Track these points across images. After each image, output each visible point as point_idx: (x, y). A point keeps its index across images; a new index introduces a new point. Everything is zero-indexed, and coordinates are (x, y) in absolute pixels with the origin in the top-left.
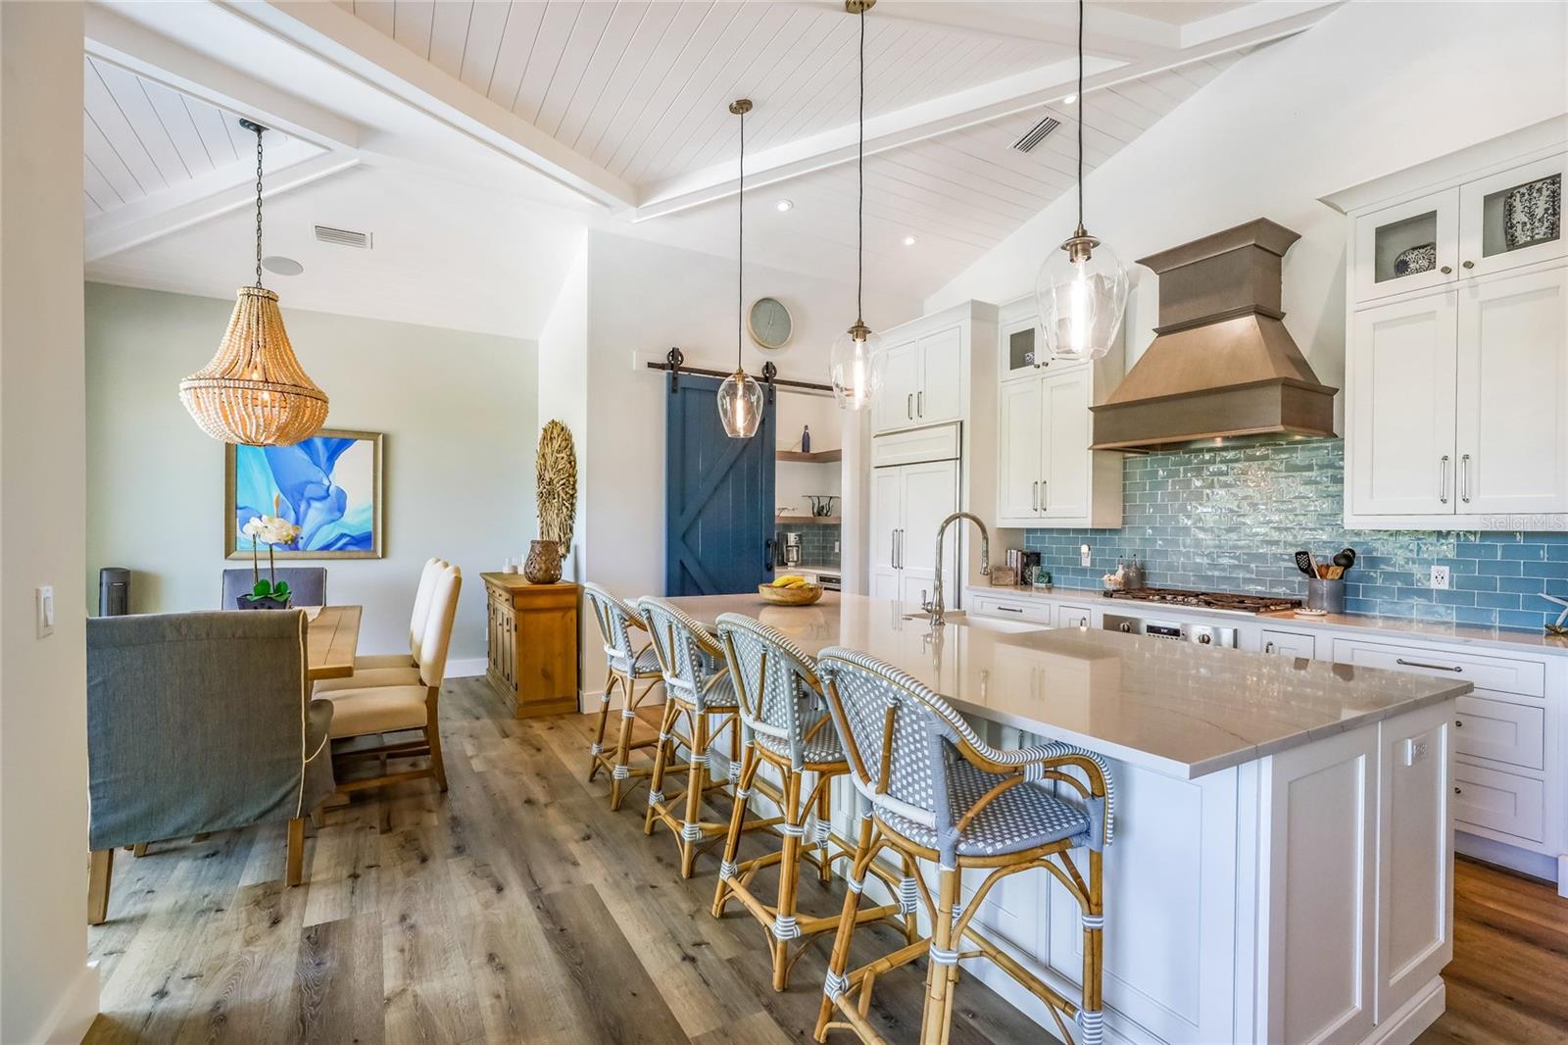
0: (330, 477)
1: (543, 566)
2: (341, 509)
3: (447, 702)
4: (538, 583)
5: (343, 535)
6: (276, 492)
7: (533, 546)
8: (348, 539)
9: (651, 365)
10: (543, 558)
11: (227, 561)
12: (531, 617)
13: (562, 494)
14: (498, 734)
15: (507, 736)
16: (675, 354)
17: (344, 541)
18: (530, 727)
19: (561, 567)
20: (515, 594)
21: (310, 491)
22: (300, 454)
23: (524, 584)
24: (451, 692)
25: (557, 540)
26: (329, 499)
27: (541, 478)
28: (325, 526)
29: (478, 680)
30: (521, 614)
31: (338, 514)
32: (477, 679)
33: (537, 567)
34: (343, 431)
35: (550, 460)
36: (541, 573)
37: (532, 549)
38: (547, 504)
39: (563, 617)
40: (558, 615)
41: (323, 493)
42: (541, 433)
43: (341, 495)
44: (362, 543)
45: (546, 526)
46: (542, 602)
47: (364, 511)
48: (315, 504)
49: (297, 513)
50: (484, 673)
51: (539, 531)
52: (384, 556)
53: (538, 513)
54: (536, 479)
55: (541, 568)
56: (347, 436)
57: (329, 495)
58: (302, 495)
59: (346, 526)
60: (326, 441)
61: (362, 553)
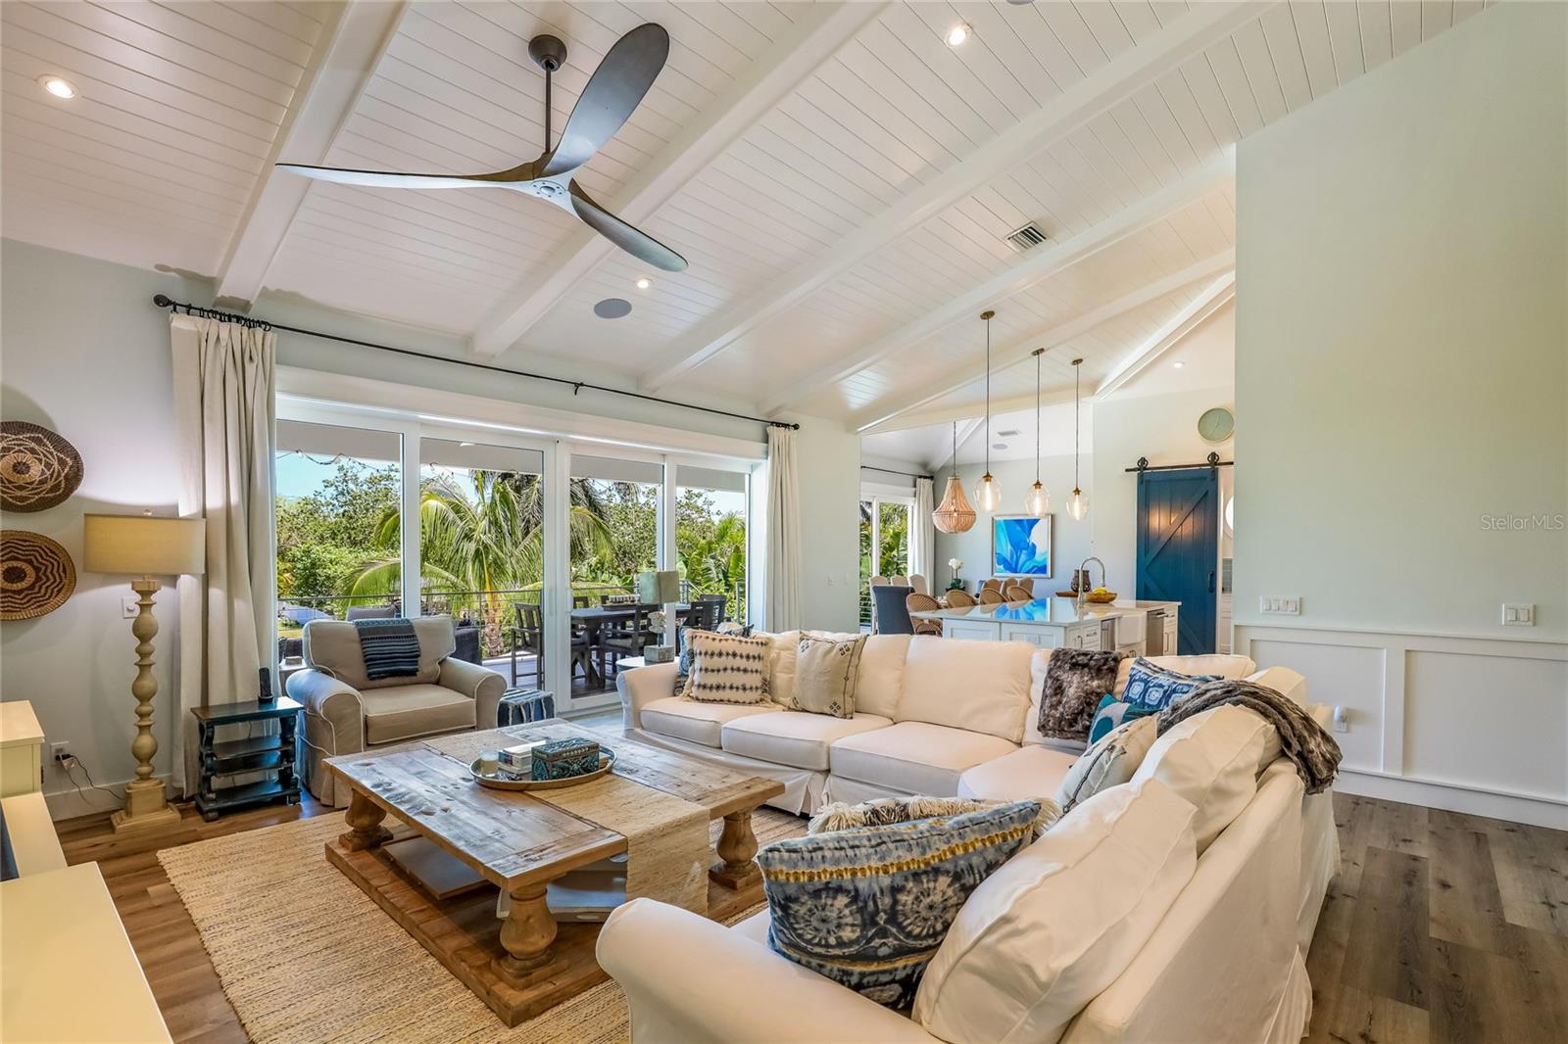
0: (1030, 538)
2: (1034, 553)
5: (1034, 566)
6: (1009, 547)
9: (1127, 470)
11: (990, 577)
16: (1143, 460)
17: (1035, 569)
21: (1022, 545)
22: (1018, 528)
26: (1029, 549)
28: (1028, 561)
31: (1032, 555)
34: (1035, 515)
41: (1026, 546)
43: (1034, 546)
44: (1043, 570)
47: (1043, 554)
48: (1024, 551)
49: (1017, 555)
52: (1052, 577)
56: (1036, 518)
57: (1029, 547)
58: (1019, 547)
59: (1036, 562)
60: (1028, 521)
61: (1043, 575)
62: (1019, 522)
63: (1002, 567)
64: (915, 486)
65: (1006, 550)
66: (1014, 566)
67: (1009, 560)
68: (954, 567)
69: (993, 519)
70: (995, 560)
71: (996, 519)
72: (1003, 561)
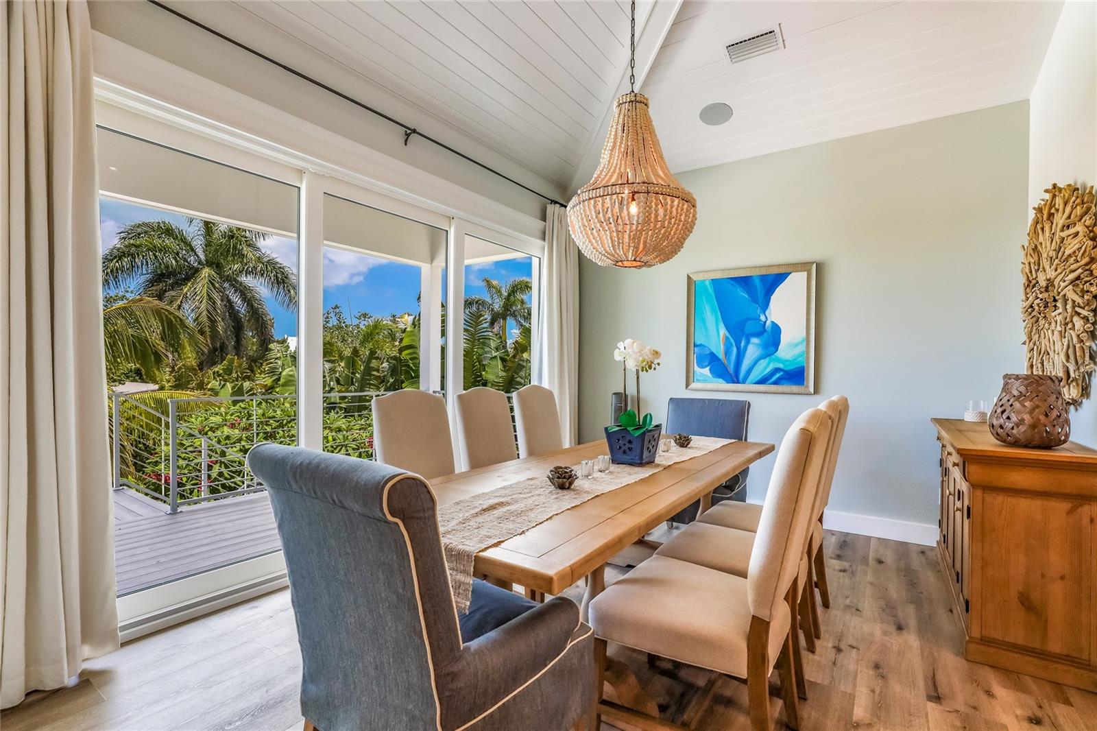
0: (767, 313)
1: (1026, 417)
2: (776, 344)
3: (870, 578)
4: (1016, 444)
5: (777, 370)
6: (723, 331)
7: (1006, 384)
8: (782, 373)
10: (1027, 404)
11: (686, 391)
12: (998, 500)
13: (1071, 295)
14: (921, 683)
15: (936, 698)
17: (778, 375)
18: (989, 693)
19: (1067, 422)
20: (969, 459)
21: (750, 327)
22: (742, 294)
23: (987, 443)
24: (880, 562)
25: (1061, 374)
26: (765, 335)
27: (1030, 284)
28: (762, 361)
29: (923, 553)
30: (979, 493)
31: (772, 349)
32: (923, 551)
33: (1014, 418)
34: (779, 265)
35: (1047, 250)
36: (1022, 429)
37: (1006, 388)
38: (1042, 322)
39: (1070, 512)
40: (1062, 506)
41: (759, 329)
42: (1032, 215)
43: (776, 330)
44: (795, 376)
45: (1038, 352)
46: (1019, 478)
47: (797, 345)
48: (755, 340)
49: (738, 349)
50: (935, 545)
51: (1026, 364)
52: (817, 391)
53: (1025, 338)
54: (1022, 288)
55: (1022, 421)
56: (782, 271)
57: (765, 330)
58: (743, 332)
59: (779, 360)
60: (763, 278)
61: (795, 388)
62: (744, 281)
63: (706, 371)
64: (544, 219)
65: (715, 336)
66: (731, 369)
67: (721, 355)
68: (631, 365)
69: (689, 277)
70: (694, 359)
71: (694, 277)
72: (712, 360)
